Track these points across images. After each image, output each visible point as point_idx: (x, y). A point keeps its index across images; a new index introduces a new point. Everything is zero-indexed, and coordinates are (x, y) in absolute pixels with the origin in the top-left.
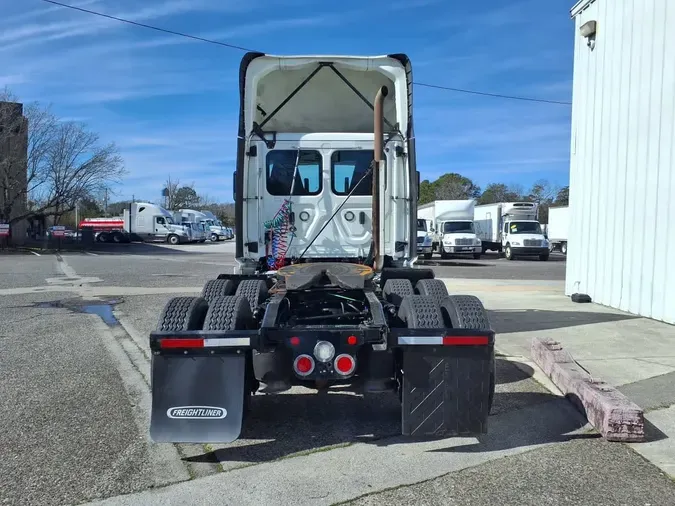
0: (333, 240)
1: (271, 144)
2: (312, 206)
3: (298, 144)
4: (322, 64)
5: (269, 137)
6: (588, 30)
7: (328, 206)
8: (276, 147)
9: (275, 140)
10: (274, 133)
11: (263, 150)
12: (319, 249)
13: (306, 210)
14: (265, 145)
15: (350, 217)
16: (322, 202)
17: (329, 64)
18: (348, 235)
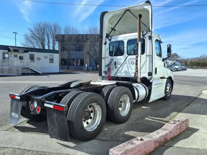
0: (127, 71)
1: (110, 40)
2: (121, 60)
3: (117, 39)
4: (126, 10)
9: (111, 38)
10: (111, 36)
11: (108, 42)
12: (123, 74)
13: (119, 61)
15: (132, 63)
16: (124, 58)
17: (128, 10)
18: (132, 70)
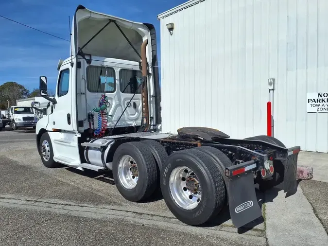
1: (89, 62)
2: (111, 99)
3: (103, 63)
4: (111, 21)
5: (88, 58)
6: (170, 26)
7: (119, 99)
8: (91, 64)
9: (91, 59)
10: (90, 55)
11: (84, 64)
14: (85, 62)
15: (129, 105)
16: (116, 97)
17: (114, 21)
18: (128, 115)
